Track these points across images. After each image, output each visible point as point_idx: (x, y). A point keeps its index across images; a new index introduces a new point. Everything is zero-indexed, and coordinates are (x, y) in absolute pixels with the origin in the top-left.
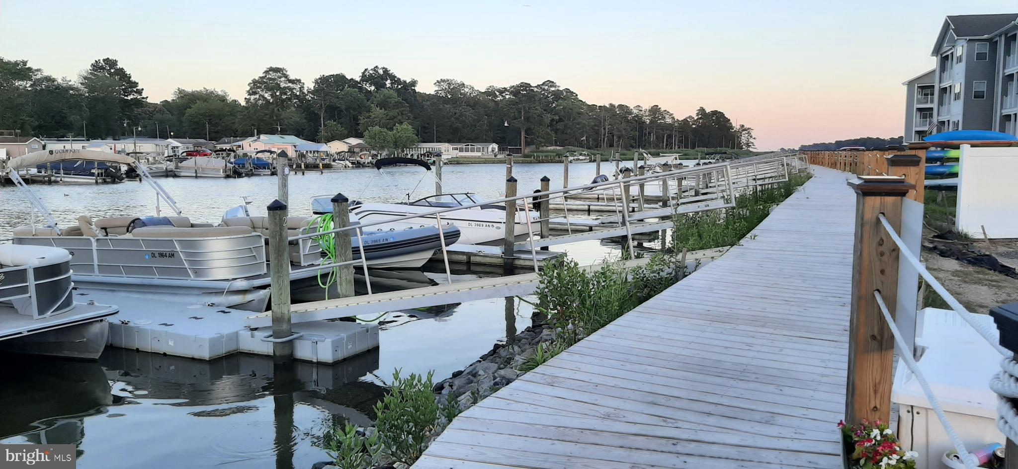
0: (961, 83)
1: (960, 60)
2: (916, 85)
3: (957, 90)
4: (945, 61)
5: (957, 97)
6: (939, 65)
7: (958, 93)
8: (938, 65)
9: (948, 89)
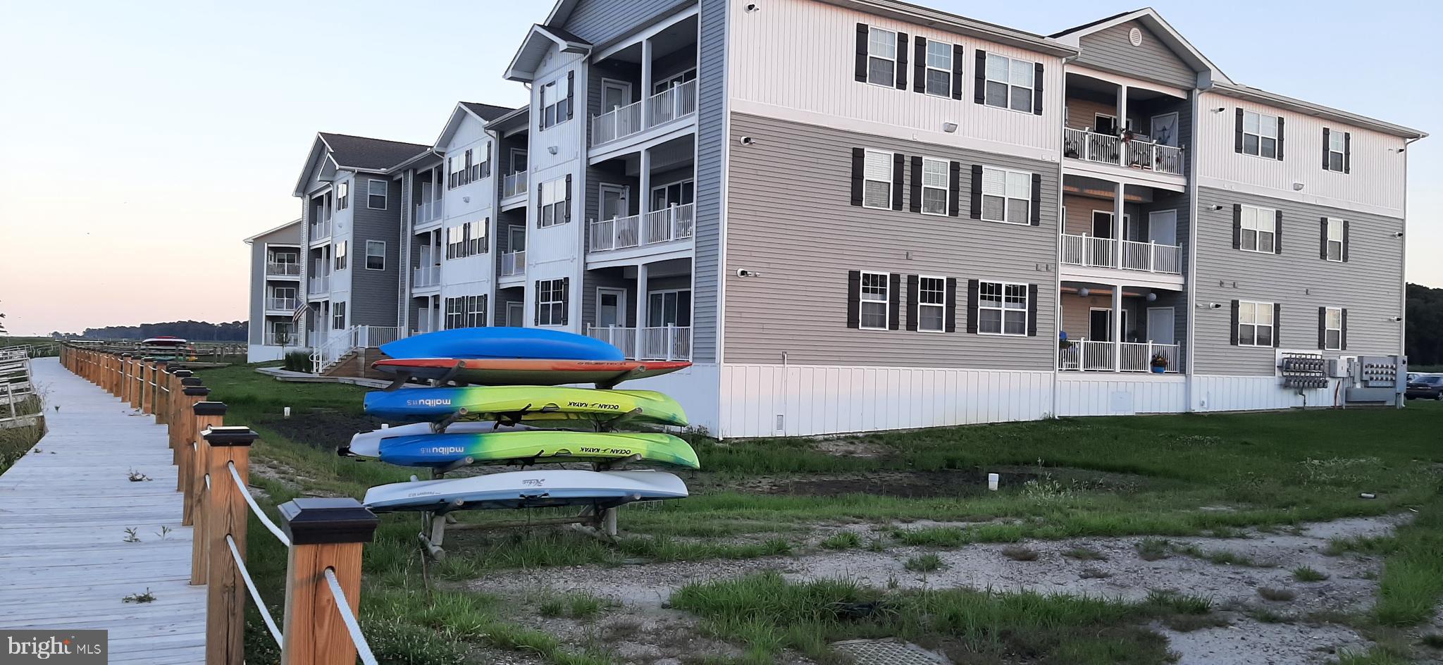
0: (346, 242)
1: (343, 203)
2: (266, 244)
3: (341, 252)
4: (317, 206)
5: (341, 263)
6: (307, 212)
7: (342, 257)
8: (305, 211)
9: (324, 252)
